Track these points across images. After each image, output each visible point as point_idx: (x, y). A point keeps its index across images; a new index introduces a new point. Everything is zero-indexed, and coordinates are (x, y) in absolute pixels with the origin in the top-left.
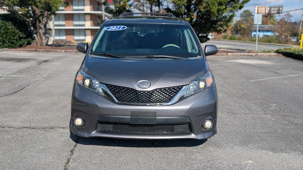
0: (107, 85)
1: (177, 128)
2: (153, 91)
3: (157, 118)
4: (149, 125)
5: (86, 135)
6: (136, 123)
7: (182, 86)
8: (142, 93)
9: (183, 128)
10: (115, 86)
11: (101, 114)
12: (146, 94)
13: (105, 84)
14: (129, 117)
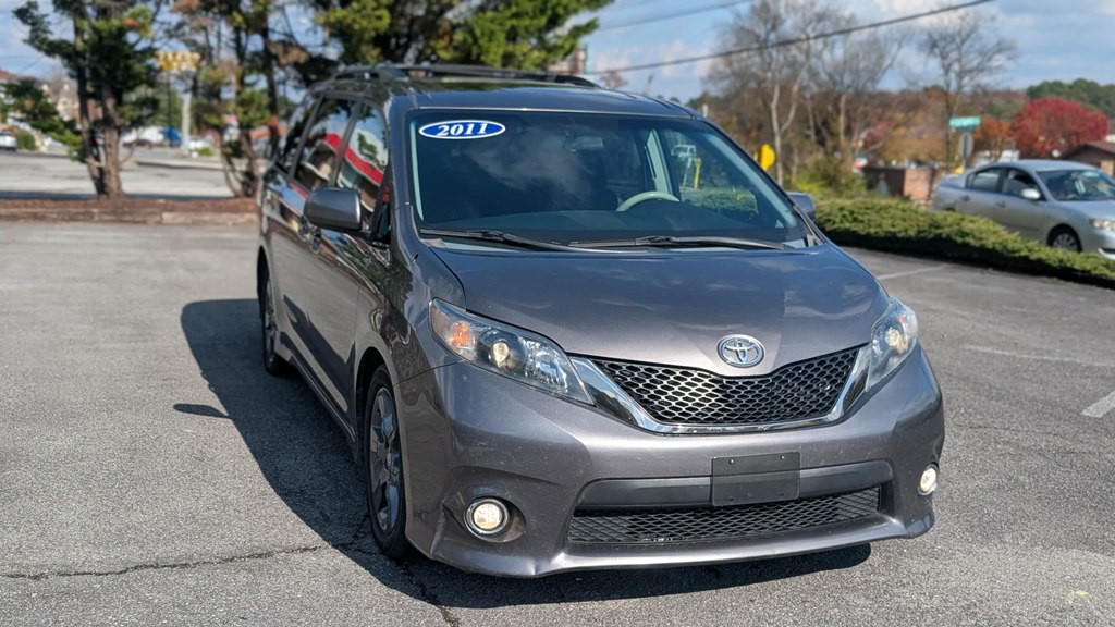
0: (598, 361)
1: (849, 506)
2: (777, 374)
3: (803, 473)
4: (761, 506)
5: (530, 568)
6: (732, 503)
7: (855, 349)
8: (740, 384)
9: (865, 502)
10: (633, 366)
11: (599, 480)
12: (757, 387)
13: (589, 357)
14: (706, 481)
